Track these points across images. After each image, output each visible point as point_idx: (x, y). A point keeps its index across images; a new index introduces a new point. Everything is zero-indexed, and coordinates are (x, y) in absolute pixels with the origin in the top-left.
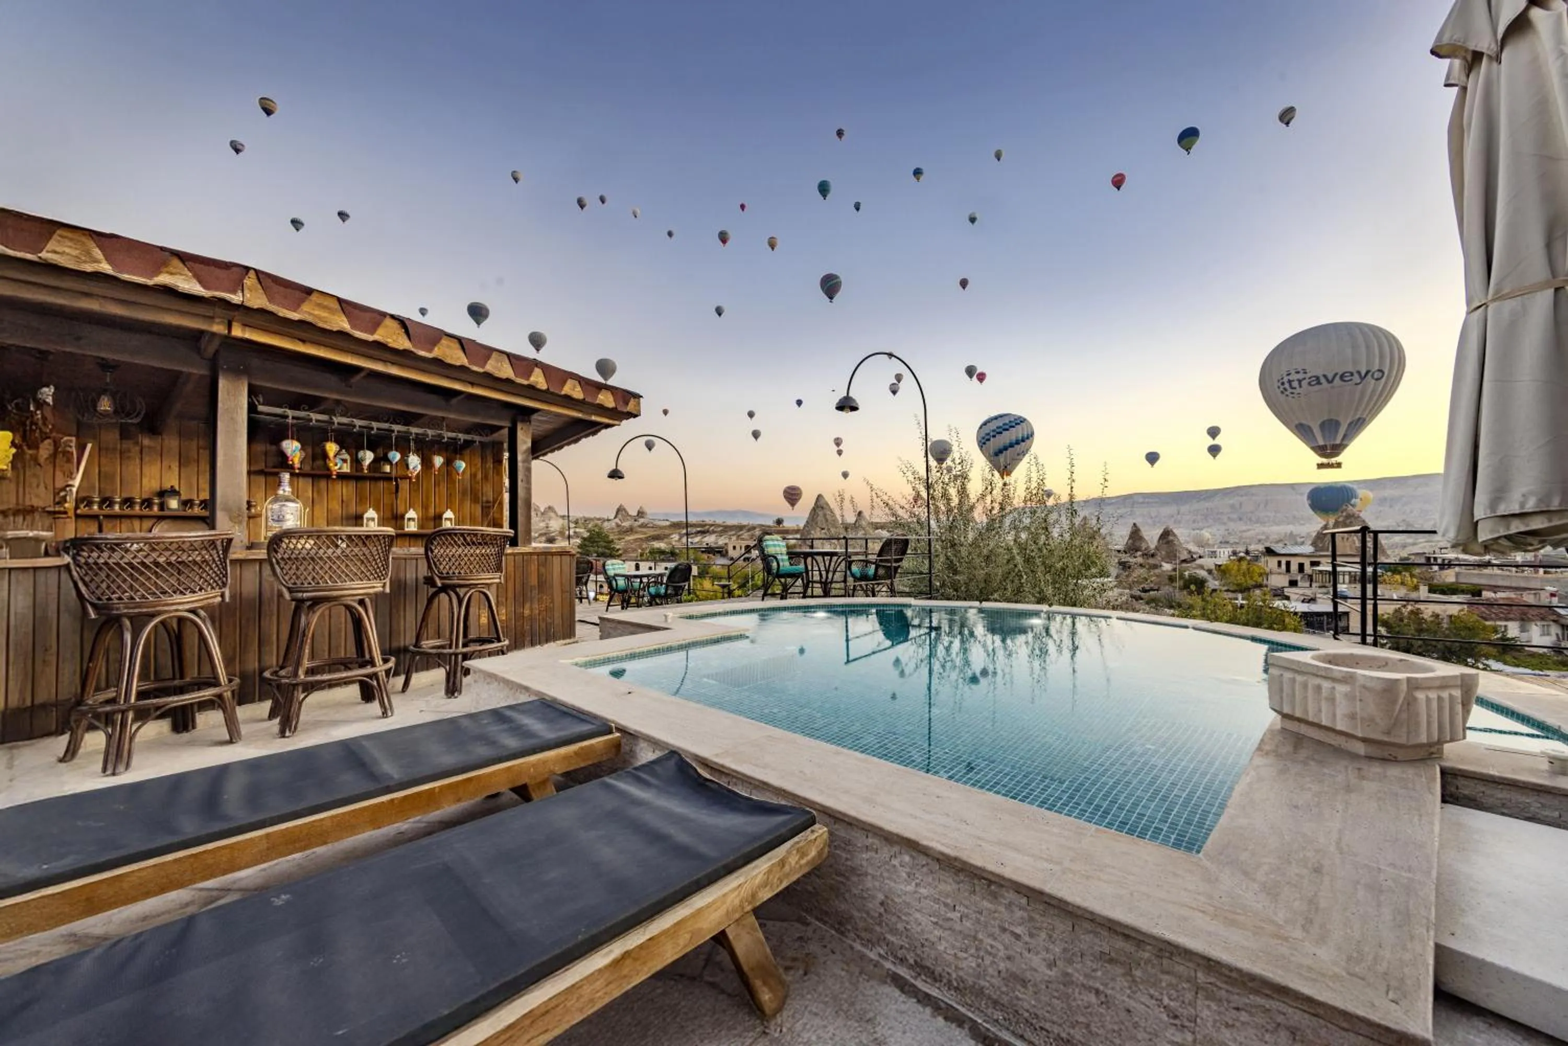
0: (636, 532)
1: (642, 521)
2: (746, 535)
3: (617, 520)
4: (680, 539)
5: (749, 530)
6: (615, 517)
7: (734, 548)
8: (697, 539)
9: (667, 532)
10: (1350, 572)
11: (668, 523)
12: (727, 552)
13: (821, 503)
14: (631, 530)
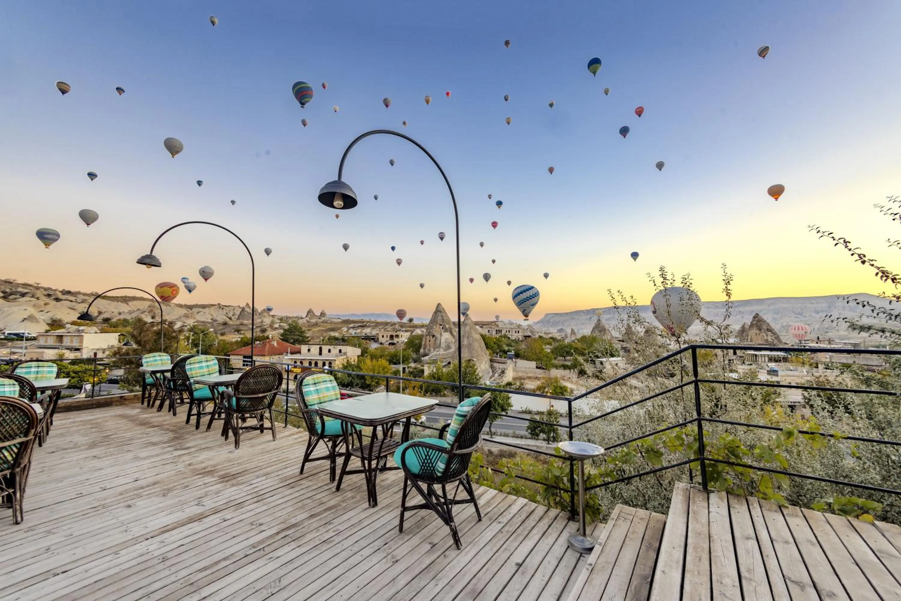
0: (320, 326)
1: (323, 318)
2: (390, 328)
3: (307, 318)
4: (348, 331)
5: (392, 325)
6: (306, 316)
7: (383, 336)
8: (359, 331)
9: (339, 326)
10: (768, 355)
11: (340, 320)
12: (378, 339)
13: (440, 309)
14: (316, 325)
